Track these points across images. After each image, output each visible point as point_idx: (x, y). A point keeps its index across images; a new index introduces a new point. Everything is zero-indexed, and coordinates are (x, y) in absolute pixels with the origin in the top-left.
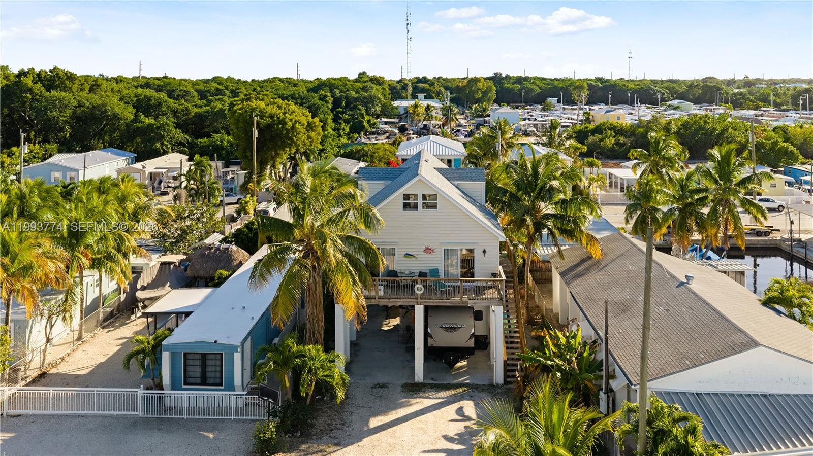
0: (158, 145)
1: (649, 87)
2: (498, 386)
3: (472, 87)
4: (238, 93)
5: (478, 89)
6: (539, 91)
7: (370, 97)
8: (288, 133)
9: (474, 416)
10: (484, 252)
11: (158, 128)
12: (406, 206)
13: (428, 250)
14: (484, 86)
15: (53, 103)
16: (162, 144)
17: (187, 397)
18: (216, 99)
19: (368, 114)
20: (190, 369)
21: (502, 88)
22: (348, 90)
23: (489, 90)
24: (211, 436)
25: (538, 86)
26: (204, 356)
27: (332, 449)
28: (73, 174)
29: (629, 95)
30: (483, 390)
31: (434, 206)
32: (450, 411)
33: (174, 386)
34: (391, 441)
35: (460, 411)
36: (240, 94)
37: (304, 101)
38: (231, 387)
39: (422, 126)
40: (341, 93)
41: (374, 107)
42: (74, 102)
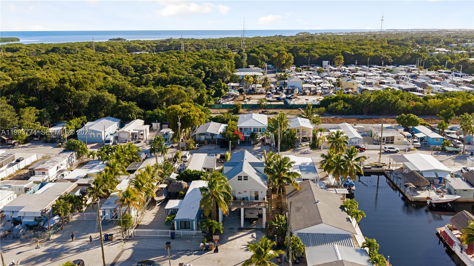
0: (130, 115)
1: (380, 55)
2: (264, 229)
3: (280, 57)
4: (155, 69)
5: (284, 59)
6: (318, 57)
7: (224, 72)
8: (192, 121)
9: (255, 237)
10: (261, 192)
11: (129, 107)
12: (239, 179)
13: (245, 192)
14: (286, 57)
15: (81, 97)
16: (132, 115)
17: (182, 232)
19: (223, 82)
20: (181, 225)
21: (298, 55)
22: (213, 67)
23: (290, 59)
24: (189, 241)
25: (318, 54)
26: (185, 222)
28: (99, 134)
29: (368, 60)
30: (260, 230)
31: (247, 180)
32: (250, 235)
33: (178, 229)
34: (234, 243)
35: (252, 236)
37: (192, 81)
38: (193, 230)
39: (251, 89)
40: (209, 69)
41: (226, 78)
42: (90, 96)
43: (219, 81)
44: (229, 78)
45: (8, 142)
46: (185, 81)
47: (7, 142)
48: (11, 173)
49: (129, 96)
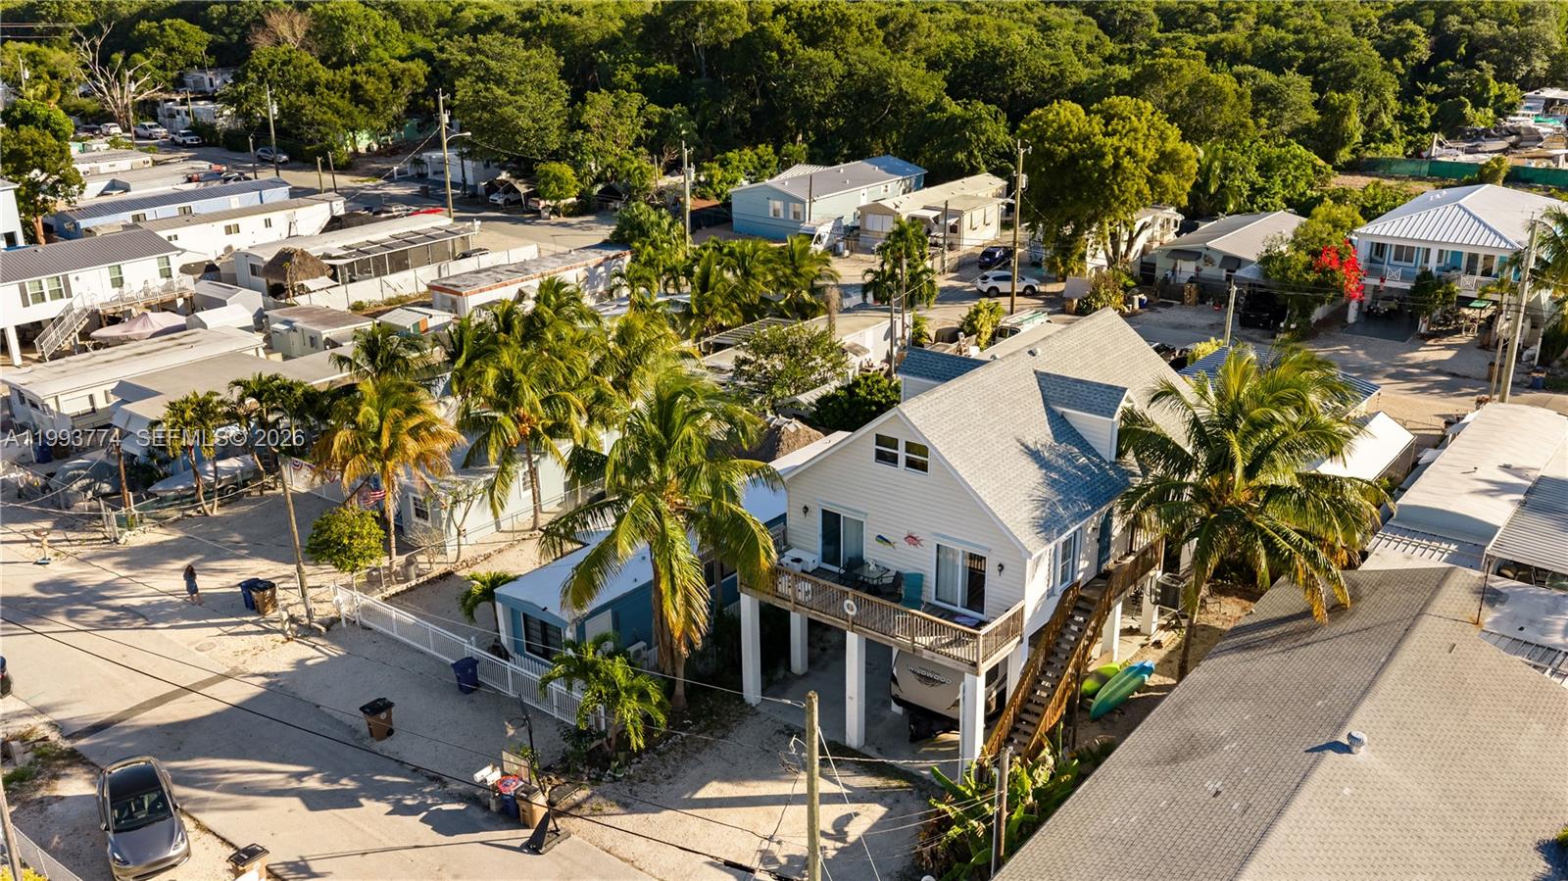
0: (963, 156)
4: (1234, 19)
7: (1529, 37)
10: (1001, 567)
11: (966, 122)
12: (880, 456)
13: (912, 539)
15: (806, 70)
16: (969, 155)
17: (510, 670)
18: (1168, 39)
19: (1502, 77)
20: (530, 632)
24: (511, 732)
26: (544, 625)
27: (613, 810)
28: (798, 207)
31: (923, 467)
36: (1236, 23)
40: (1463, 23)
41: (1527, 60)
42: (839, 68)
43: (1481, 70)
44: (1541, 65)
45: (530, 203)
46: (1292, 52)
47: (526, 202)
48: (403, 292)
49: (1023, 93)
